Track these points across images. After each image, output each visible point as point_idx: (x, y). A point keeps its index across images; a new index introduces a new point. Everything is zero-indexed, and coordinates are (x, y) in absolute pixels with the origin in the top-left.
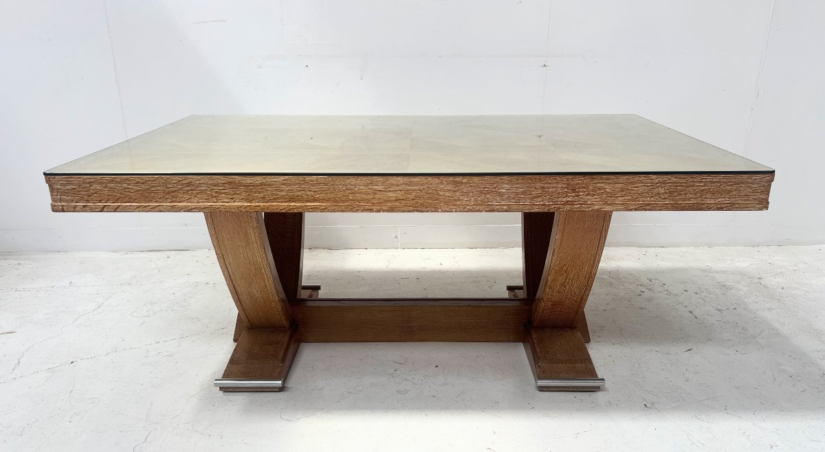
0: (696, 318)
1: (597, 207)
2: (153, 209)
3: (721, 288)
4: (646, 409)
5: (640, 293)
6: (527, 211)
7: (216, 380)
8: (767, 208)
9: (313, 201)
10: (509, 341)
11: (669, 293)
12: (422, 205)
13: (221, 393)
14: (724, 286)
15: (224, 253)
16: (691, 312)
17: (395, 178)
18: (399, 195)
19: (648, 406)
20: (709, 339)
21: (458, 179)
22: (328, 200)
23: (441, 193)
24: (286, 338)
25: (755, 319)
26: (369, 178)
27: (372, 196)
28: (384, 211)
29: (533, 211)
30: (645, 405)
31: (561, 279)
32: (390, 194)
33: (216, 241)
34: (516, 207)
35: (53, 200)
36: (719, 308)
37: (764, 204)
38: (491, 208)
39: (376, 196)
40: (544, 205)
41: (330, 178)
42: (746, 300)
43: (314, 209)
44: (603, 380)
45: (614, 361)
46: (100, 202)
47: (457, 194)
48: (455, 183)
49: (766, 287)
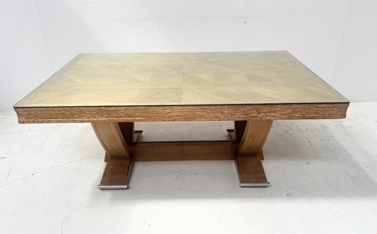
0: (311, 145)
1: (268, 118)
2: (65, 122)
3: (323, 128)
4: (288, 196)
5: (287, 131)
6: (236, 120)
7: (98, 186)
8: (345, 118)
9: (139, 117)
10: (228, 160)
11: (299, 131)
12: (189, 118)
13: (100, 190)
14: (325, 126)
15: (99, 132)
16: (309, 142)
17: (176, 107)
18: (178, 114)
19: (289, 195)
20: (317, 157)
21: (205, 107)
22: (145, 117)
23: (197, 113)
24: (128, 162)
25: (338, 146)
26: (164, 107)
27: (166, 115)
28: (171, 121)
29: (239, 120)
30: (288, 194)
31: (251, 139)
32: (174, 114)
33: (95, 127)
34: (231, 118)
35: (19, 118)
36: (322, 139)
37: (344, 116)
38: (220, 119)
39: (168, 115)
40: (244, 117)
41: (146, 108)
42: (334, 135)
43: (139, 121)
44: (269, 183)
45: (274, 170)
46: (40, 119)
47: (205, 113)
48: (203, 109)
49: (343, 126)
